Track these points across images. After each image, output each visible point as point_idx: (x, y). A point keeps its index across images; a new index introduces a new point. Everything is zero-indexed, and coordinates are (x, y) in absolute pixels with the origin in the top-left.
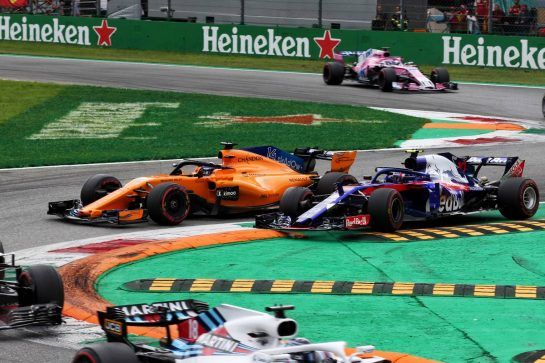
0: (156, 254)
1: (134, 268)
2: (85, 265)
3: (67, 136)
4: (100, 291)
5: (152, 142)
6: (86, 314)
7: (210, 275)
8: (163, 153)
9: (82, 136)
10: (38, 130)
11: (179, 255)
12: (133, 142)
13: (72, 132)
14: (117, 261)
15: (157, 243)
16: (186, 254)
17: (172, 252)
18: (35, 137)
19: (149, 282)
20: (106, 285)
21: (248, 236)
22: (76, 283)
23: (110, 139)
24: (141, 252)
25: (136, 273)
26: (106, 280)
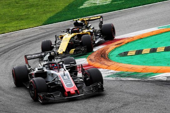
0: (128, 42)
1: (121, 48)
2: (104, 49)
3: (92, 5)
4: (110, 58)
5: (123, 3)
6: (106, 67)
7: (148, 47)
8: (127, 6)
9: (98, 5)
10: (82, 4)
11: (136, 42)
12: (116, 4)
13: (94, 3)
14: (115, 47)
15: (128, 38)
16: (139, 41)
17: (134, 41)
18: (81, 7)
19: (127, 52)
20: (112, 56)
21: (161, 31)
22: (102, 56)
23: (108, 4)
24: (123, 42)
25: (122, 50)
26: (112, 54)
